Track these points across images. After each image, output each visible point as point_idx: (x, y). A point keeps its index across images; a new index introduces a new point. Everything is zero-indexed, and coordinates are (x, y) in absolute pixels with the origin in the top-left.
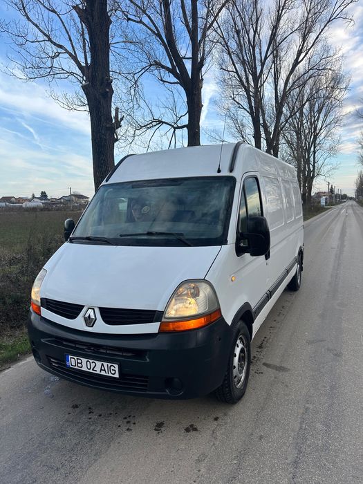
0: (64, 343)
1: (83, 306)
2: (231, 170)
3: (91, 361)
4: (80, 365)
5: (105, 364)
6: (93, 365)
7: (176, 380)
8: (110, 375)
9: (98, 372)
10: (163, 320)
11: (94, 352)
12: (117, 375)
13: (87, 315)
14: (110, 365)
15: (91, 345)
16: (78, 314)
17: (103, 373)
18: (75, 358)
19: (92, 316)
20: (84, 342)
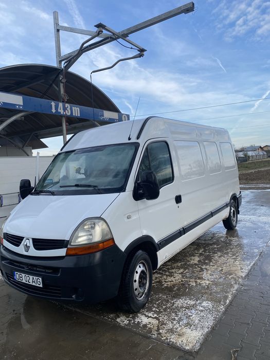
0: (15, 264)
1: (24, 238)
2: (138, 138)
3: (27, 276)
4: (21, 279)
5: (34, 277)
6: (28, 278)
7: (80, 289)
8: (38, 285)
9: (31, 283)
10: (69, 246)
11: (30, 269)
12: (41, 286)
13: (25, 244)
14: (37, 278)
15: (27, 265)
16: (21, 243)
17: (34, 284)
18: (19, 273)
19: (28, 245)
20: (24, 263)
